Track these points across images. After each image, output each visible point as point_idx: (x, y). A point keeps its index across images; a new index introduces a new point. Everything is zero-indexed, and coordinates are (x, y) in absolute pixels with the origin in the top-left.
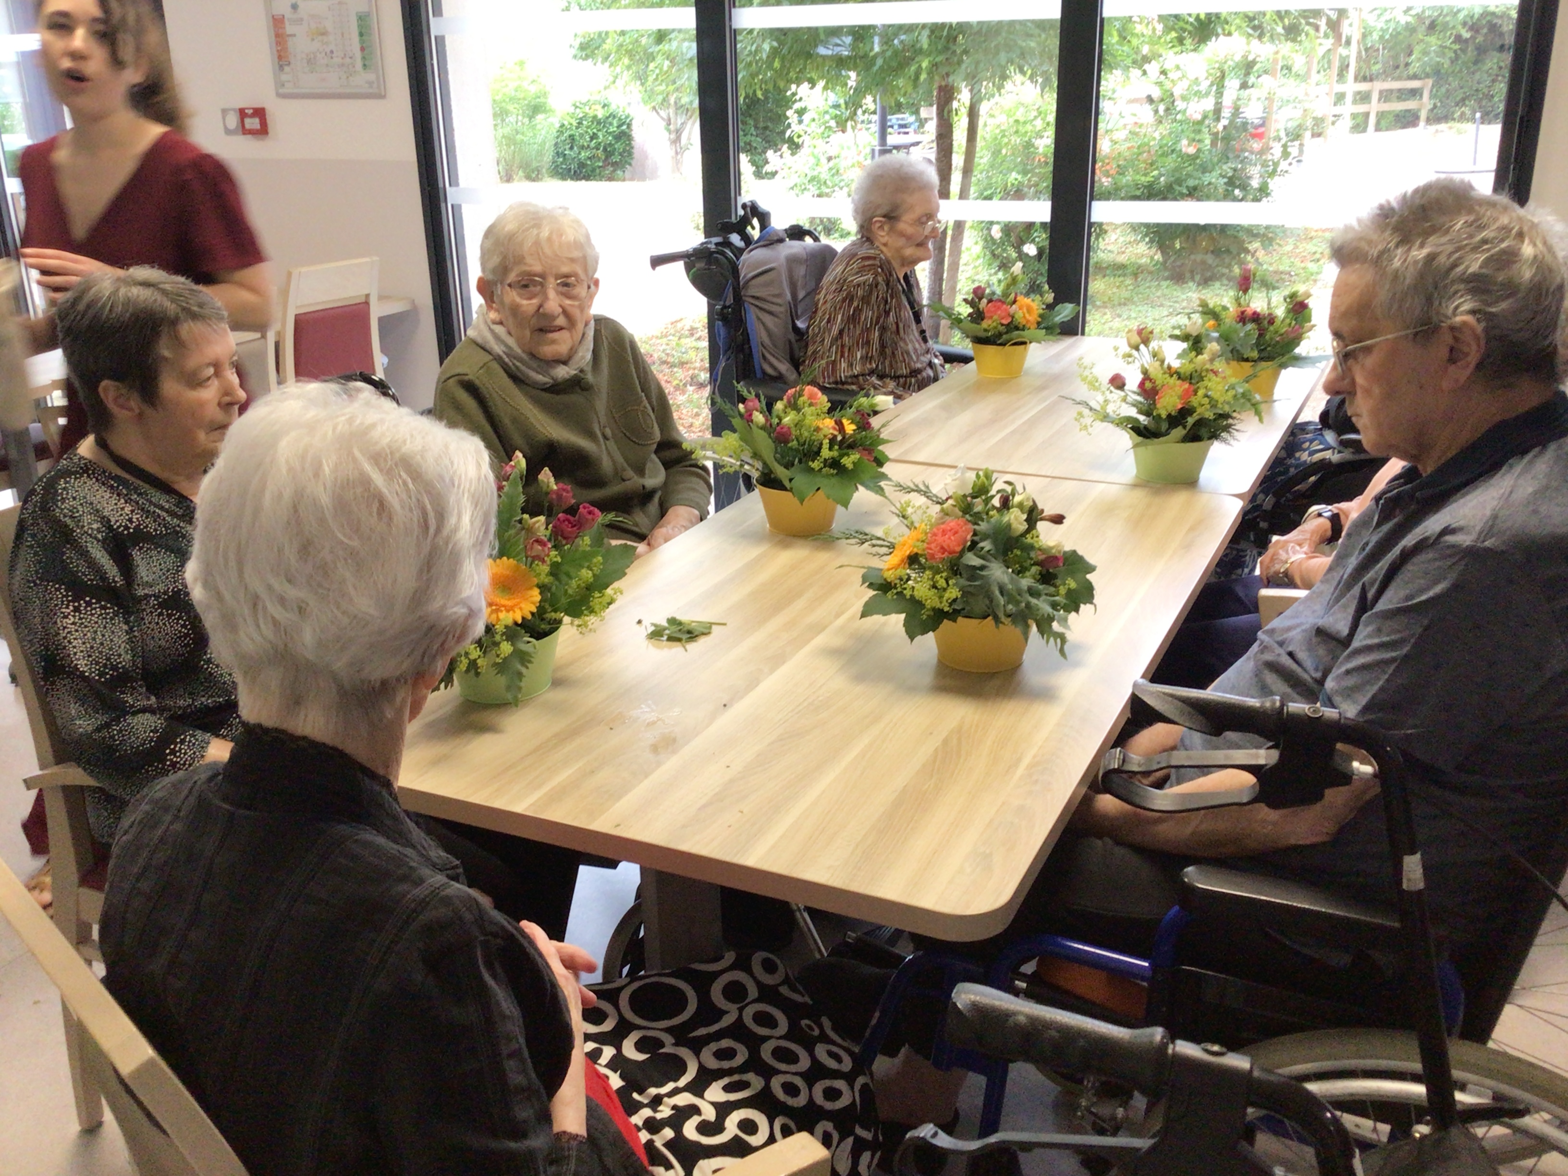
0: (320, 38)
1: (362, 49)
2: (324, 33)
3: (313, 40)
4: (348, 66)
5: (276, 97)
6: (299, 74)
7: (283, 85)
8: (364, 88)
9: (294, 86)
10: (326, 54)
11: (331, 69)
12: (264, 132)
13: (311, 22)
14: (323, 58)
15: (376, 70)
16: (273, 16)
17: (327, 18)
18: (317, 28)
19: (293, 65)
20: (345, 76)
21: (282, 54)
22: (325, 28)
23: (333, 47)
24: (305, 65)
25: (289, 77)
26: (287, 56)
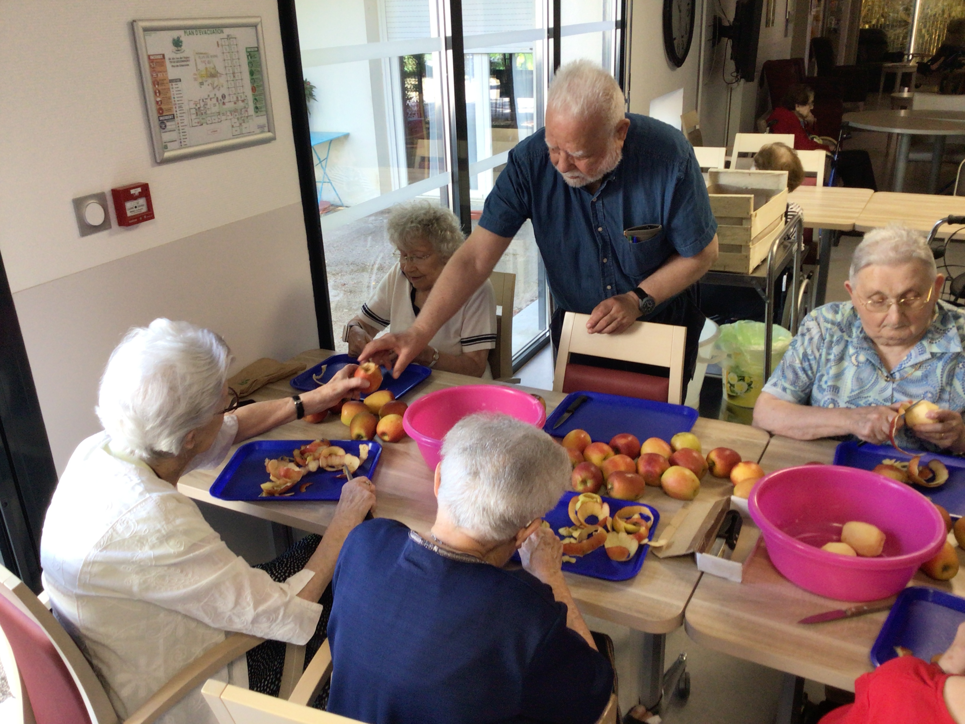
0: (210, 81)
1: (254, 89)
2: (213, 75)
3: (202, 84)
4: (241, 110)
5: (153, 166)
6: (186, 129)
7: (166, 147)
8: (256, 134)
9: (181, 147)
10: (217, 98)
11: (223, 118)
12: (149, 215)
13: (199, 61)
14: (215, 105)
15: (267, 112)
16: (149, 56)
17: (216, 56)
18: (206, 68)
19: (178, 120)
20: (238, 124)
21: (163, 107)
22: (214, 68)
23: (224, 91)
24: (194, 117)
25: (173, 135)
26: (170, 109)
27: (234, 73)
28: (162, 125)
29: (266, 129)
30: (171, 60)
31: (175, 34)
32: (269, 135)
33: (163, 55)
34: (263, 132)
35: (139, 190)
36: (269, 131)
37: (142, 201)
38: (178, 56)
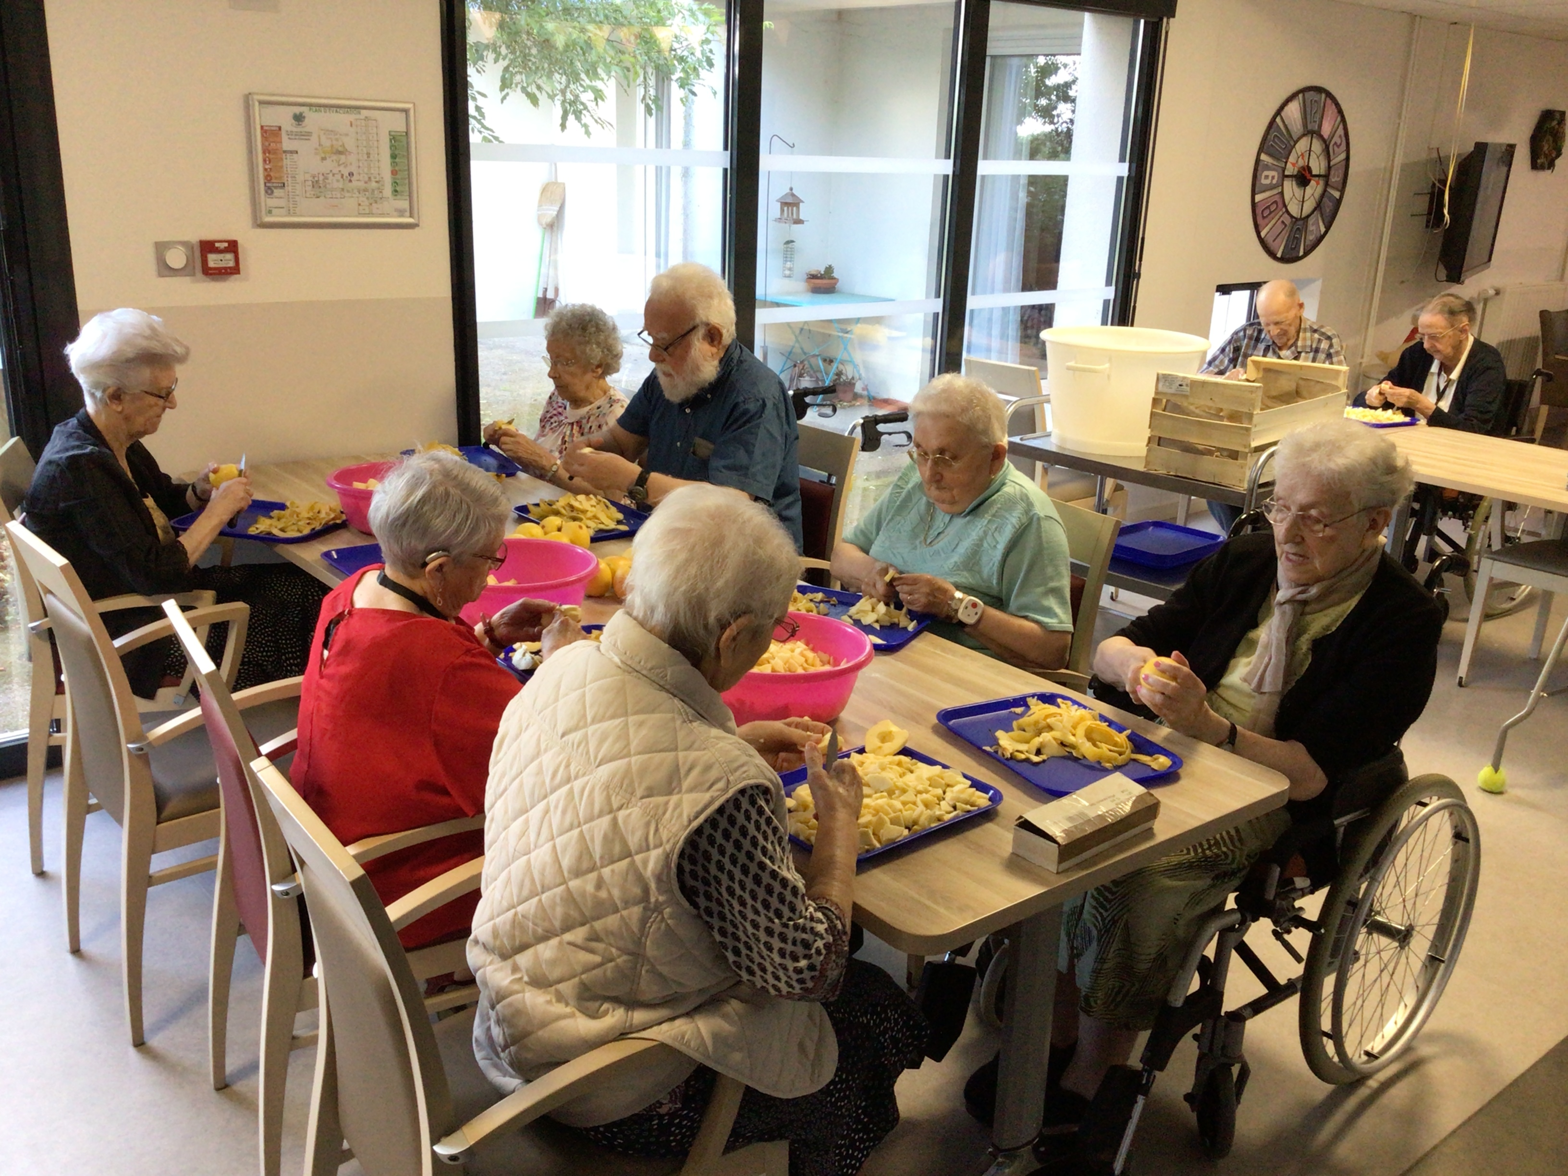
0: (335, 157)
1: (394, 173)
2: (341, 152)
3: (323, 159)
4: (373, 191)
5: (253, 227)
6: (297, 198)
7: (270, 212)
8: (392, 216)
9: (289, 214)
10: (342, 176)
11: (347, 195)
12: (235, 270)
13: (323, 138)
14: (338, 181)
15: (410, 196)
16: (262, 127)
17: (347, 135)
18: (332, 146)
19: (289, 188)
20: (367, 203)
21: (272, 174)
22: (343, 146)
23: (353, 169)
24: (309, 188)
25: (282, 202)
26: (281, 177)
27: (368, 154)
28: (269, 191)
29: (408, 214)
30: (289, 133)
31: (297, 110)
32: (411, 220)
33: (280, 128)
34: (402, 216)
35: (226, 245)
36: (411, 216)
37: (230, 256)
38: (299, 129)
